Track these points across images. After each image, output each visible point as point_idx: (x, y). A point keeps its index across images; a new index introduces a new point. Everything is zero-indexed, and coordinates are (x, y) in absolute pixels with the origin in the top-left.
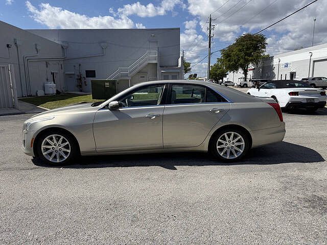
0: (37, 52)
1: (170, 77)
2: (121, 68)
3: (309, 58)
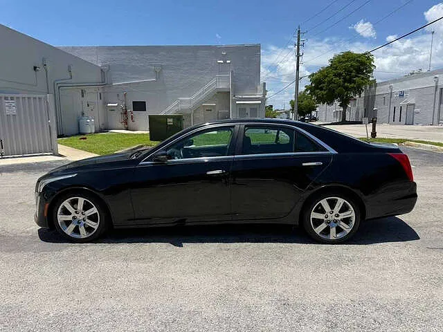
0: (71, 76)
1: (248, 111)
2: (180, 98)
3: (434, 85)
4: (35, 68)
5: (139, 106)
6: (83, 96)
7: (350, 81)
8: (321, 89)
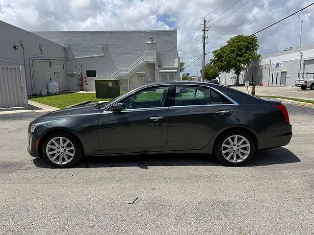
0: (42, 52)
1: (168, 77)
2: (120, 68)
3: (300, 58)
4: (15, 47)
5: (91, 74)
6: (50, 67)
7: (241, 56)
8: (222, 61)
